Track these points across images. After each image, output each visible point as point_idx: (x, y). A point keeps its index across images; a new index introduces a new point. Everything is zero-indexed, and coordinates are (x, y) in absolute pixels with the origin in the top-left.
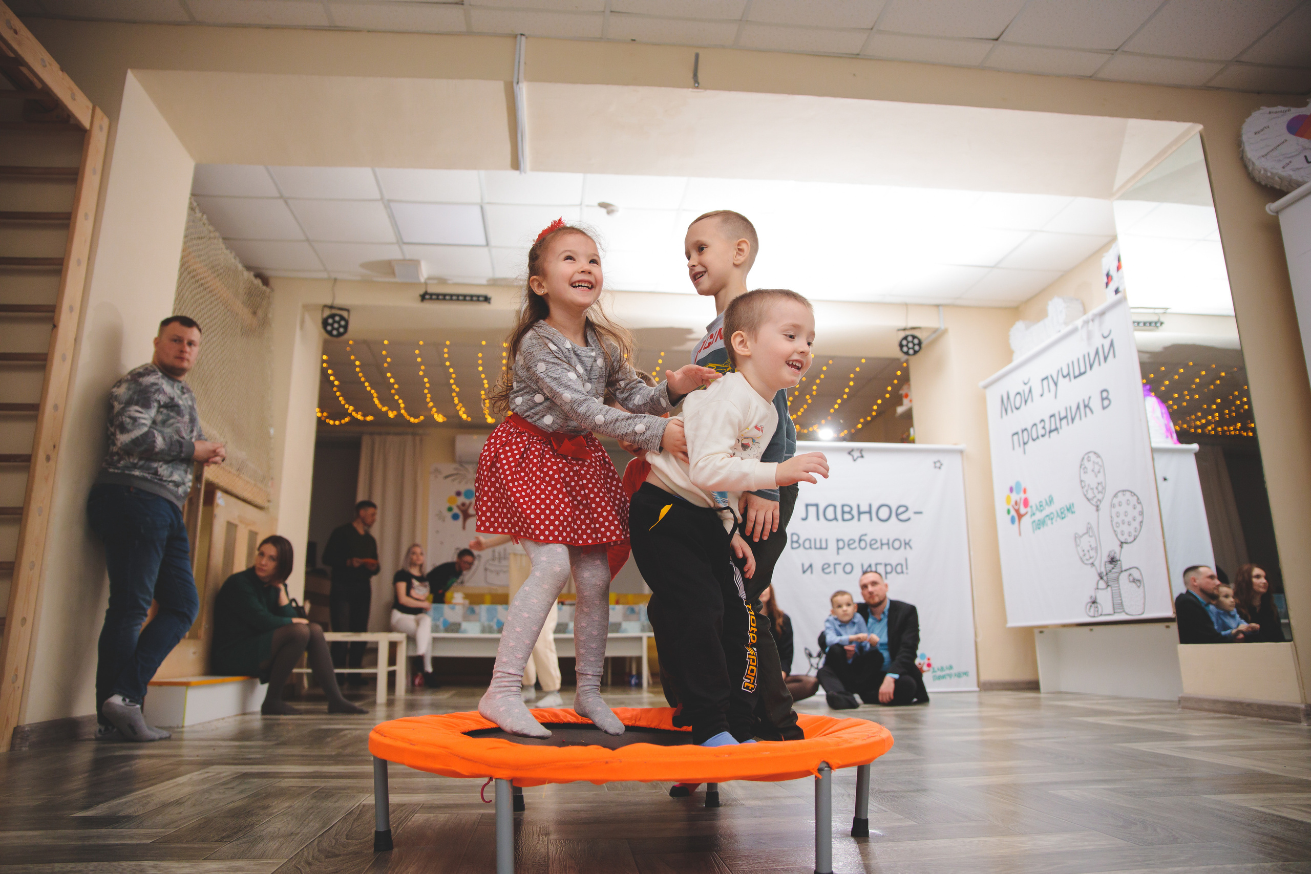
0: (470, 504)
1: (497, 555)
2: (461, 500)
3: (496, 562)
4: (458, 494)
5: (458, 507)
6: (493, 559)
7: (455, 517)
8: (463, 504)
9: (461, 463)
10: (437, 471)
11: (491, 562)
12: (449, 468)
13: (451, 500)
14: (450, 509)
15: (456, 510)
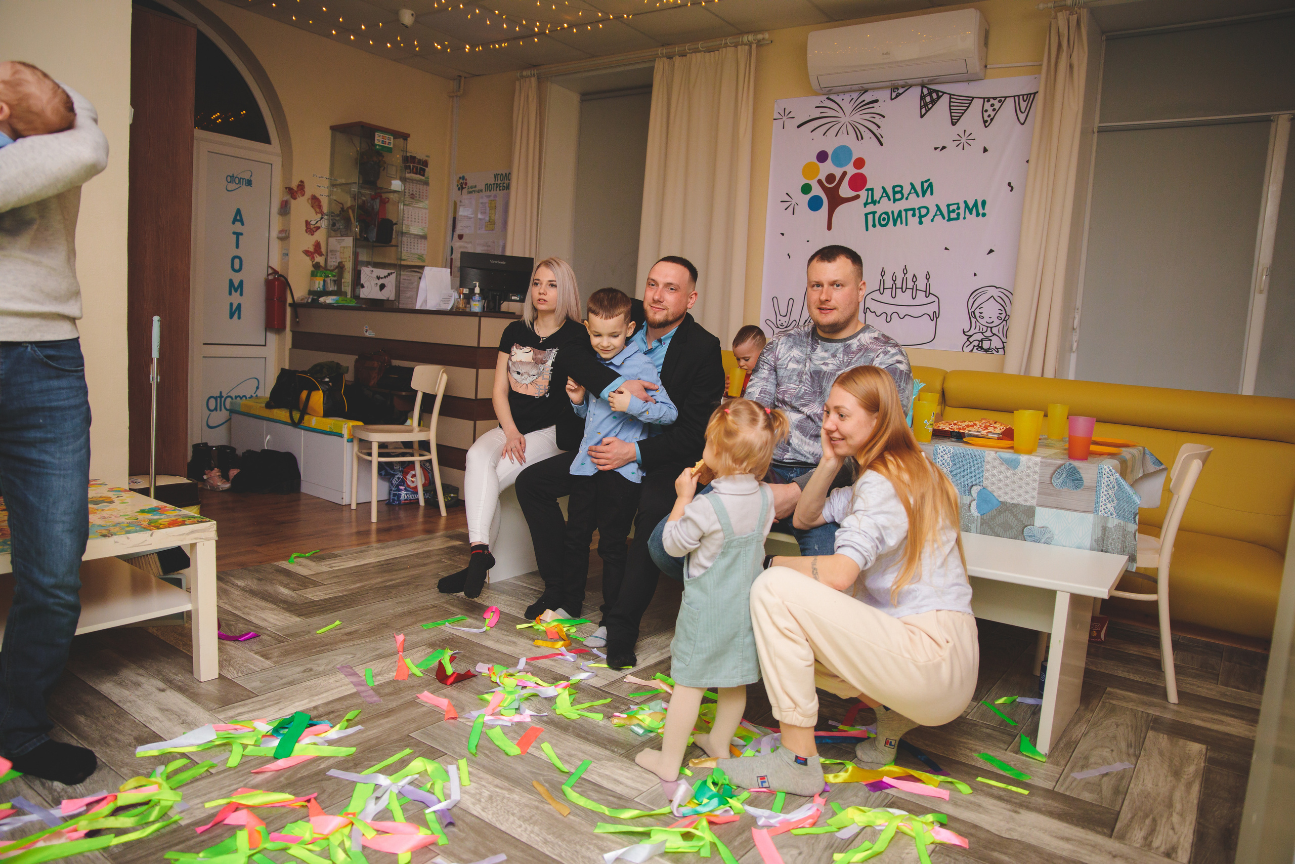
0: (845, 174)
1: (889, 283)
2: (827, 168)
3: (887, 297)
4: (822, 157)
5: (820, 182)
6: (881, 290)
7: (815, 204)
8: (830, 178)
9: (829, 93)
10: (787, 114)
11: (876, 295)
12: (806, 107)
13: (808, 170)
14: (806, 189)
15: (817, 191)
